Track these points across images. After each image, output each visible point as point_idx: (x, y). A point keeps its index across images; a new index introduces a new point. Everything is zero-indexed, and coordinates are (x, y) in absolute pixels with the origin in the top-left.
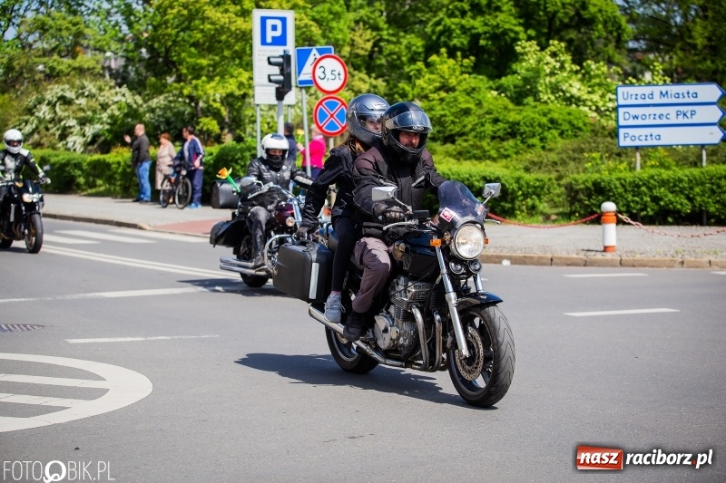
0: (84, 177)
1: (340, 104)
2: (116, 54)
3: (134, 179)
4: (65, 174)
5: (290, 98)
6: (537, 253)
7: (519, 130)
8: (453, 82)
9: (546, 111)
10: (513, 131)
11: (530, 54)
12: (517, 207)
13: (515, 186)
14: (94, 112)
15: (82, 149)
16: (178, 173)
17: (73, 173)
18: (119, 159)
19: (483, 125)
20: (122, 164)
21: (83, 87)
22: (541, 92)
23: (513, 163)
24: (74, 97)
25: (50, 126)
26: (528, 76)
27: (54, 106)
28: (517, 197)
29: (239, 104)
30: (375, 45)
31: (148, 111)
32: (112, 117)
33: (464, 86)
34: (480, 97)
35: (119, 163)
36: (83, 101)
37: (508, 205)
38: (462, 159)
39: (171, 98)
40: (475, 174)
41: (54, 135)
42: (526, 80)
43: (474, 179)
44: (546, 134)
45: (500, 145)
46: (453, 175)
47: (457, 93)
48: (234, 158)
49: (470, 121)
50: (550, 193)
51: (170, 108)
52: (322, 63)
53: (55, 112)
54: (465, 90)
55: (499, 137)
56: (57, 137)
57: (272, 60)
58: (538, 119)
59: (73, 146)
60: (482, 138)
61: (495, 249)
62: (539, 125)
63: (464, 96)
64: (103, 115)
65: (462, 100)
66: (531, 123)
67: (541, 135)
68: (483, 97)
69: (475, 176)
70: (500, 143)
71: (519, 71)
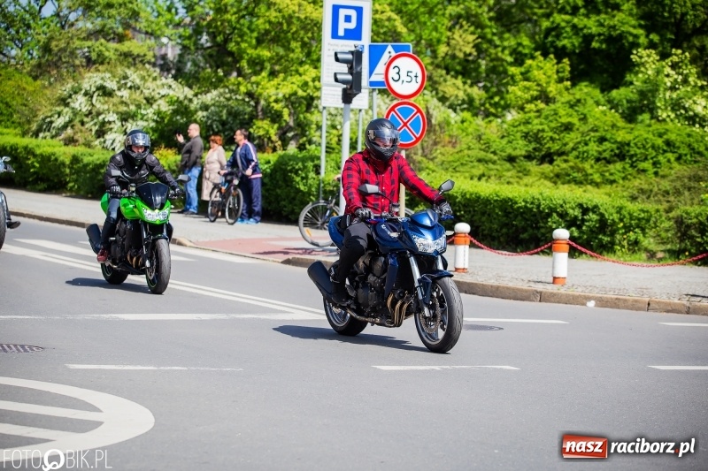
1: (416, 111)
2: (171, 40)
4: (100, 177)
5: (361, 101)
6: (632, 295)
7: (628, 151)
8: (553, 89)
9: (663, 131)
10: (622, 153)
11: (648, 64)
12: (617, 242)
13: (616, 217)
14: (139, 107)
16: (230, 182)
19: (586, 144)
21: (126, 77)
22: (660, 108)
23: (616, 190)
24: (116, 88)
25: (86, 119)
26: (644, 89)
27: (92, 97)
28: (618, 229)
31: (201, 109)
32: (159, 113)
33: (566, 97)
34: (585, 111)
36: (125, 93)
37: (606, 239)
38: (559, 182)
39: (228, 96)
40: (570, 200)
41: (91, 130)
42: (642, 94)
43: (568, 206)
44: (660, 157)
45: (605, 169)
46: (544, 200)
47: (558, 105)
48: (294, 168)
49: (571, 138)
50: (656, 226)
51: (226, 106)
52: (396, 63)
53: (93, 105)
54: (568, 102)
55: (605, 159)
56: (93, 133)
57: (339, 56)
58: (651, 140)
59: (112, 144)
60: (584, 159)
61: (584, 289)
62: (653, 147)
63: (567, 108)
64: (148, 111)
65: (564, 113)
66: (643, 144)
67: (655, 159)
68: (589, 111)
69: (570, 203)
70: (605, 166)
71: (635, 83)
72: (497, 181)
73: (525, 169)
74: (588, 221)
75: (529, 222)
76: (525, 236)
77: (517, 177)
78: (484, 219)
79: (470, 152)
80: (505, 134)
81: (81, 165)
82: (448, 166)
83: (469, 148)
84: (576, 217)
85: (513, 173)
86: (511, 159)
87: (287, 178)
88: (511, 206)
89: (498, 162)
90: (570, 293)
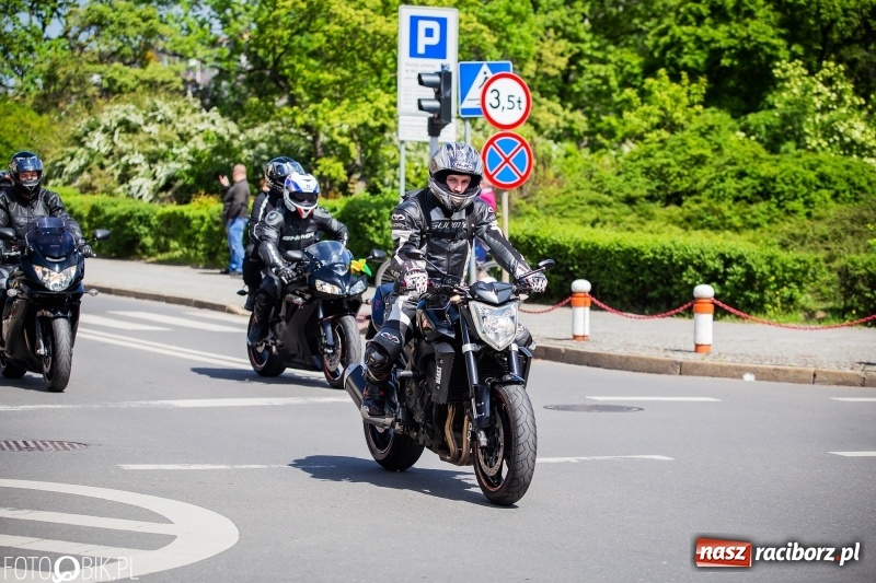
0: (152, 237)
1: (519, 143)
2: (203, 62)
3: (223, 241)
4: (126, 231)
5: (449, 133)
6: (793, 365)
7: (774, 188)
8: (679, 116)
9: (815, 162)
10: (766, 191)
11: (794, 80)
12: (768, 299)
13: (766, 269)
14: (170, 145)
15: (151, 197)
17: (137, 230)
18: (203, 212)
19: (722, 181)
20: (207, 219)
21: (155, 109)
22: (807, 134)
23: (762, 235)
24: (142, 122)
25: (106, 162)
26: (789, 112)
27: (113, 134)
28: (768, 284)
29: (377, 139)
30: (572, 61)
31: (247, 146)
32: (194, 152)
33: (697, 123)
34: (720, 140)
35: (202, 218)
36: (153, 129)
37: (755, 296)
38: (690, 228)
39: (280, 129)
40: (709, 249)
41: (112, 175)
42: (786, 119)
43: (706, 256)
44: (813, 195)
45: (746, 210)
46: (677, 250)
47: (687, 133)
48: (366, 216)
49: (704, 174)
50: (815, 279)
51: (278, 142)
52: (495, 85)
53: (113, 143)
54: (699, 130)
55: (745, 198)
56: (116, 178)
57: (424, 78)
58: (802, 173)
59: (139, 191)
60: (720, 199)
61: (734, 358)
62: (804, 182)
63: (697, 137)
64: (182, 150)
65: (694, 143)
66: (792, 180)
67: (806, 197)
68: (724, 140)
69: (708, 253)
70: (746, 207)
71: (777, 105)
72: (615, 228)
73: (647, 213)
74: (732, 274)
75: (659, 278)
76: (654, 294)
77: (639, 222)
78: (603, 274)
79: (579, 193)
80: (621, 170)
81: (102, 217)
82: (553, 210)
83: (578, 188)
84: (717, 270)
85: (633, 217)
86: (630, 201)
87: (358, 229)
88: (637, 258)
89: (614, 204)
90: (717, 362)
